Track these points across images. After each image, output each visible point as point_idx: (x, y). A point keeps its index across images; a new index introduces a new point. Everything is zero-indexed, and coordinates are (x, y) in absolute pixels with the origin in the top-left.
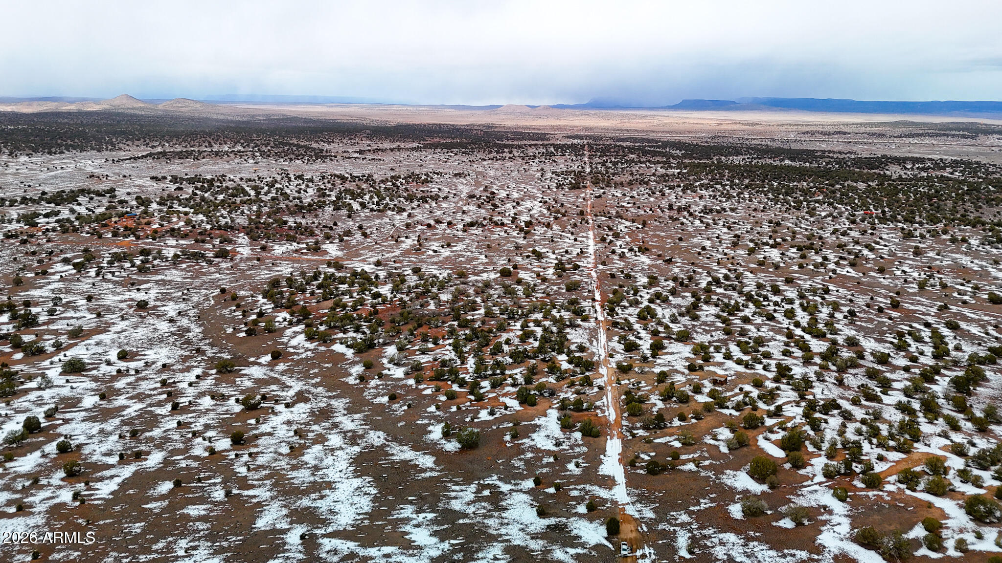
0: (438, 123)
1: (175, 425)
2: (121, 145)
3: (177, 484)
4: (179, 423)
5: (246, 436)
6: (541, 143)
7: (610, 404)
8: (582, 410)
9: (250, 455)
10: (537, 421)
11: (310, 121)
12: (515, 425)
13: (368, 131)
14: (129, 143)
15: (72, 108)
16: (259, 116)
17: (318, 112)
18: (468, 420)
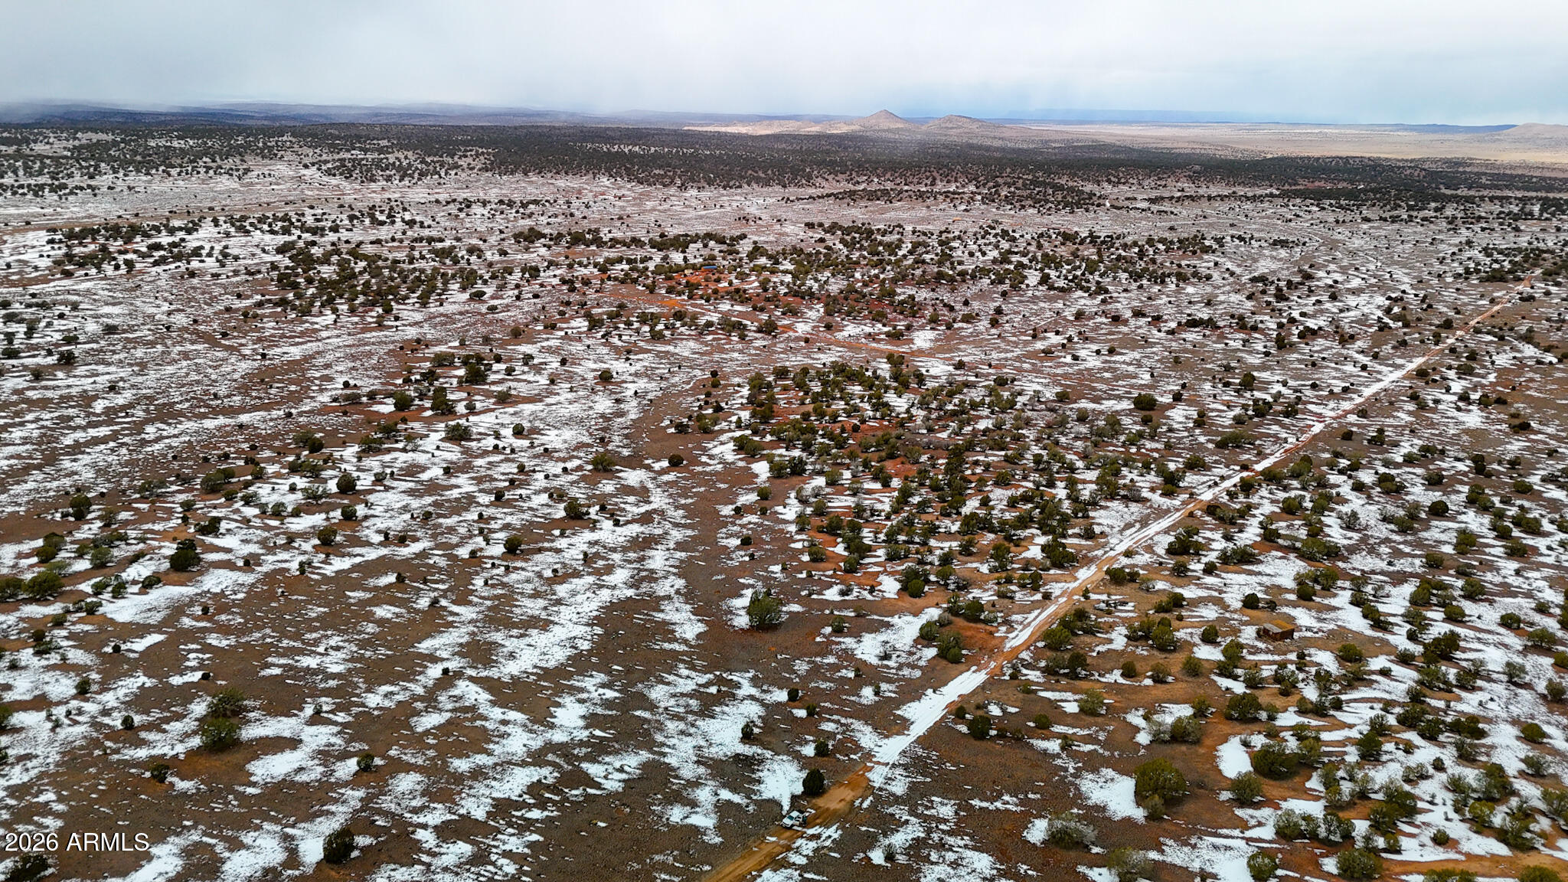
0: (1344, 154)
1: (476, 517)
2: (819, 180)
3: (400, 579)
4: (481, 515)
5: (523, 547)
6: (1519, 194)
7: (1034, 624)
8: (978, 620)
9: (507, 568)
10: (895, 620)
11: (1129, 150)
12: (858, 616)
13: (1197, 167)
14: (830, 178)
15: (815, 129)
16: (1055, 141)
17: (1151, 137)
18: (804, 593)
